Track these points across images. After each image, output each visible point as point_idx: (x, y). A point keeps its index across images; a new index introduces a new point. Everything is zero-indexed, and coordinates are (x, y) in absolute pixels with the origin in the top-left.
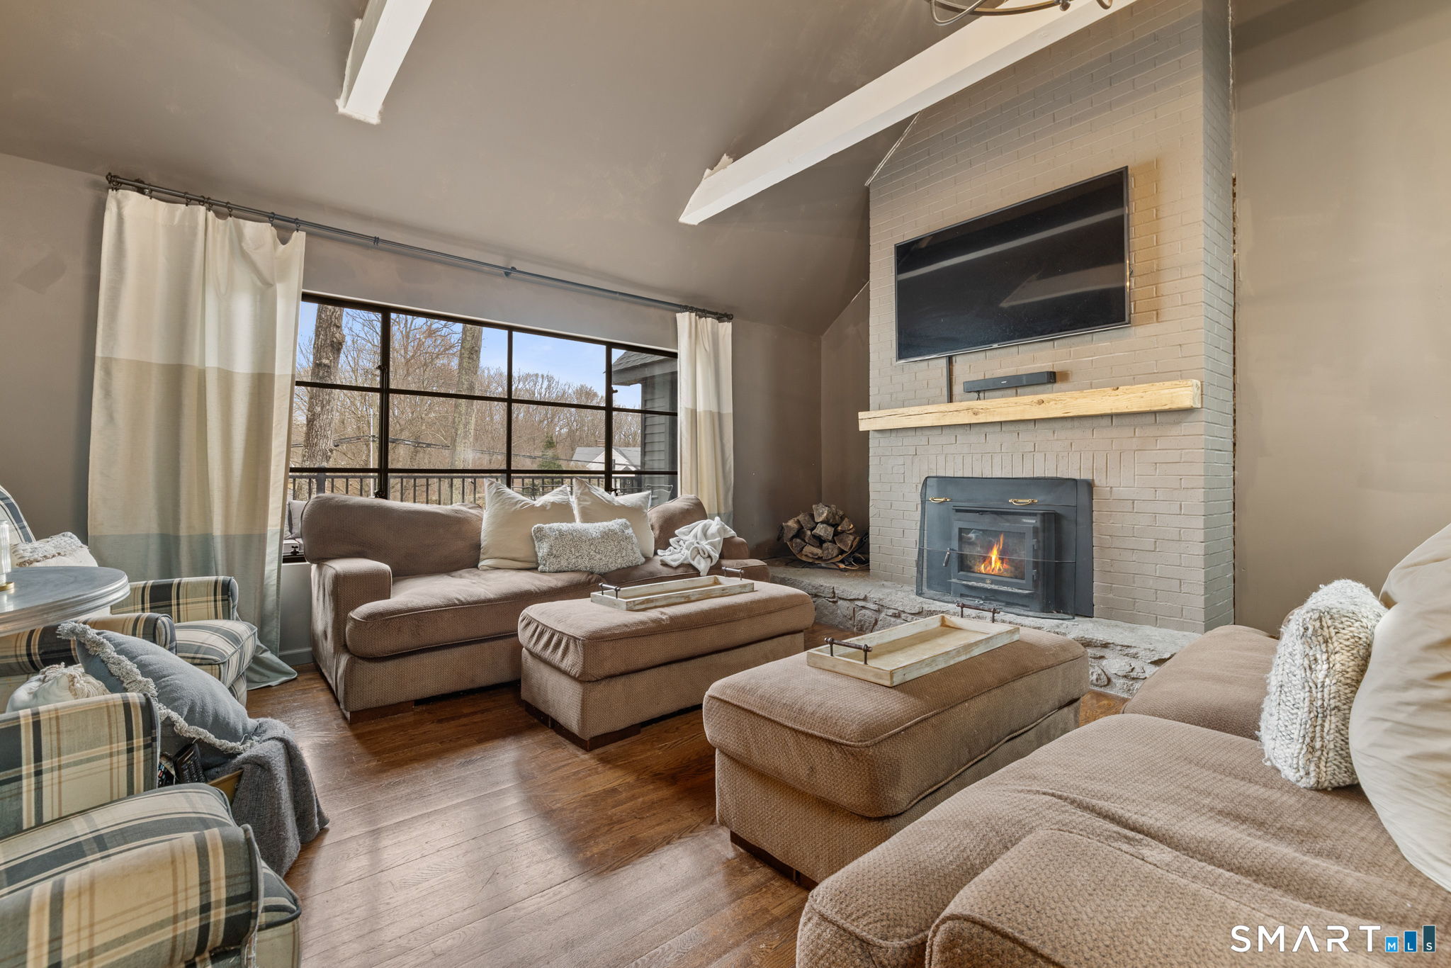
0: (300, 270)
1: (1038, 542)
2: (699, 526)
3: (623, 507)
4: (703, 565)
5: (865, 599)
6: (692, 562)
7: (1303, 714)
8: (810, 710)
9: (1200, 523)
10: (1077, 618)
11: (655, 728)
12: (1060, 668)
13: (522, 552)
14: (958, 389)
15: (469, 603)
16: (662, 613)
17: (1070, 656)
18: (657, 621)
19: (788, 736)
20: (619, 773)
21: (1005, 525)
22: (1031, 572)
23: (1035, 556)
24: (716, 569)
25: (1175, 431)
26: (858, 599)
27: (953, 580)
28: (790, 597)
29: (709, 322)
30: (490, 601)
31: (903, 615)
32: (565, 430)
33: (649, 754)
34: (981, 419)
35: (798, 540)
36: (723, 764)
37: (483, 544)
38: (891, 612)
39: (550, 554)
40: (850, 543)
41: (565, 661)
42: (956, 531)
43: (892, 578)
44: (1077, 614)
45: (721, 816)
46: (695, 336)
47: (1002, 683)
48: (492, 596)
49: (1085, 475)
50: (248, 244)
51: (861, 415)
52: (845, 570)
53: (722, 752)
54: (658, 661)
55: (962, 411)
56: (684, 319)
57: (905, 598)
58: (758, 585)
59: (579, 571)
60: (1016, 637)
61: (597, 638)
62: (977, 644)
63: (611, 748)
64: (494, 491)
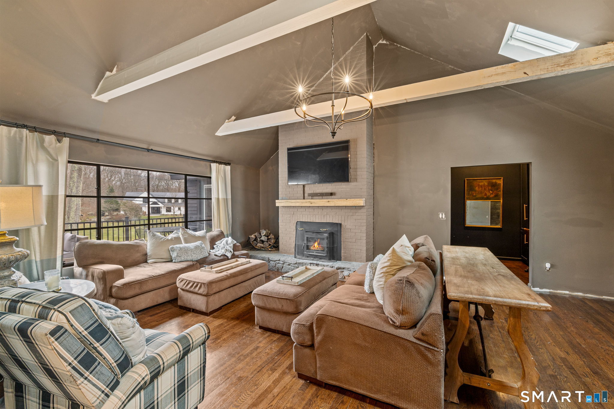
0: (67, 153)
1: (328, 241)
2: (224, 240)
3: (199, 237)
4: (229, 255)
5: (279, 260)
6: (225, 254)
7: (369, 281)
8: (281, 293)
9: (365, 235)
10: (337, 261)
11: (225, 307)
12: (332, 277)
13: (165, 255)
14: (306, 195)
15: (156, 276)
16: (227, 273)
17: (334, 273)
18: (226, 275)
19: (276, 300)
20: (221, 320)
21: (319, 236)
22: (326, 249)
23: (327, 245)
24: (234, 256)
25: (360, 211)
26: (277, 261)
27: (305, 253)
28: (262, 264)
29: (223, 166)
30: (163, 274)
31: (291, 265)
32: (118, 183)
33: (227, 314)
34: (313, 205)
35: (255, 242)
36: (257, 310)
37: (149, 254)
38: (287, 264)
39: (177, 256)
40: (272, 242)
41: (200, 291)
42: (306, 238)
43: (287, 252)
44: (338, 260)
45: (257, 323)
46: (218, 172)
47: (321, 281)
48: (163, 273)
49: (340, 222)
50: (46, 144)
51: (277, 201)
52: (271, 251)
53: (257, 307)
54: (227, 287)
55: (307, 203)
56: (214, 166)
57: (291, 259)
58: (251, 260)
59: (188, 261)
60: (323, 270)
61: (211, 283)
62: (315, 273)
63: (215, 314)
64: (152, 234)
